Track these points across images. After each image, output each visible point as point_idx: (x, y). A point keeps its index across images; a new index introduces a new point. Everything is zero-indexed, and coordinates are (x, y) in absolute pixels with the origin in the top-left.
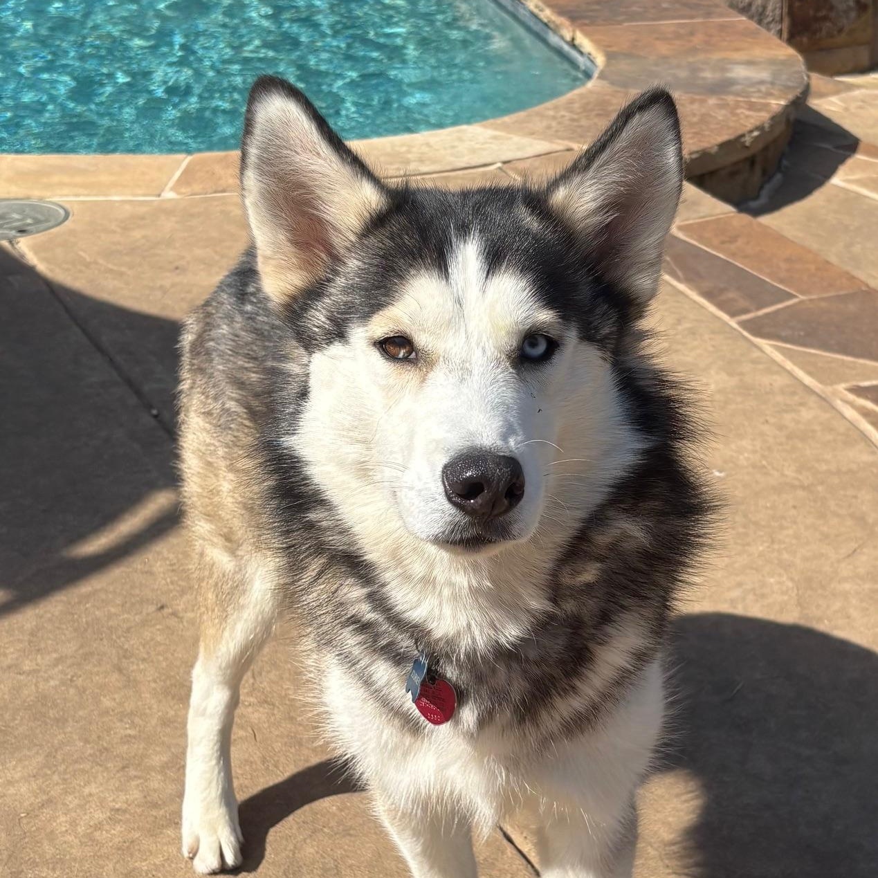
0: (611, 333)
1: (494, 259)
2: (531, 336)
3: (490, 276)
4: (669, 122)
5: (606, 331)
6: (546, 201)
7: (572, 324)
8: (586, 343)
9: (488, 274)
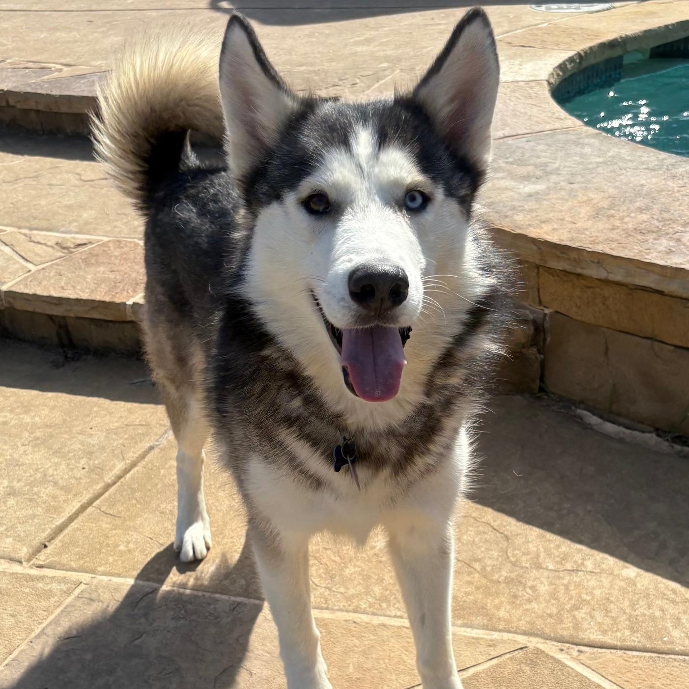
2: (411, 193)
4: (486, 31)
7: (440, 186)
8: (449, 198)
9: (380, 147)
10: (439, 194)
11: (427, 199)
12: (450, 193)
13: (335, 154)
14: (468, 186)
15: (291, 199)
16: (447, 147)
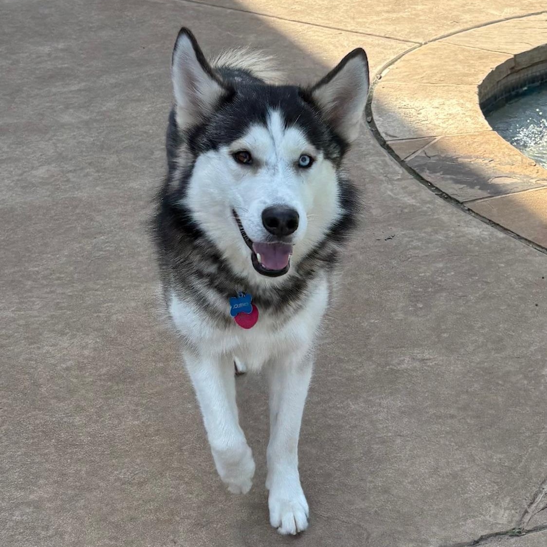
0: (337, 157)
1: (288, 121)
2: (303, 156)
3: (287, 128)
4: (363, 63)
5: (335, 156)
6: (311, 94)
7: (321, 152)
8: (326, 160)
9: (286, 126)
10: (320, 157)
11: (312, 160)
12: (327, 157)
13: (257, 127)
14: (339, 152)
15: (225, 150)
16: (328, 127)
